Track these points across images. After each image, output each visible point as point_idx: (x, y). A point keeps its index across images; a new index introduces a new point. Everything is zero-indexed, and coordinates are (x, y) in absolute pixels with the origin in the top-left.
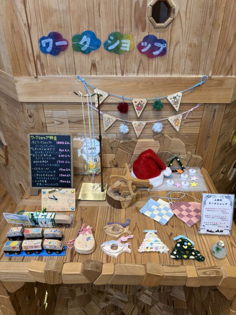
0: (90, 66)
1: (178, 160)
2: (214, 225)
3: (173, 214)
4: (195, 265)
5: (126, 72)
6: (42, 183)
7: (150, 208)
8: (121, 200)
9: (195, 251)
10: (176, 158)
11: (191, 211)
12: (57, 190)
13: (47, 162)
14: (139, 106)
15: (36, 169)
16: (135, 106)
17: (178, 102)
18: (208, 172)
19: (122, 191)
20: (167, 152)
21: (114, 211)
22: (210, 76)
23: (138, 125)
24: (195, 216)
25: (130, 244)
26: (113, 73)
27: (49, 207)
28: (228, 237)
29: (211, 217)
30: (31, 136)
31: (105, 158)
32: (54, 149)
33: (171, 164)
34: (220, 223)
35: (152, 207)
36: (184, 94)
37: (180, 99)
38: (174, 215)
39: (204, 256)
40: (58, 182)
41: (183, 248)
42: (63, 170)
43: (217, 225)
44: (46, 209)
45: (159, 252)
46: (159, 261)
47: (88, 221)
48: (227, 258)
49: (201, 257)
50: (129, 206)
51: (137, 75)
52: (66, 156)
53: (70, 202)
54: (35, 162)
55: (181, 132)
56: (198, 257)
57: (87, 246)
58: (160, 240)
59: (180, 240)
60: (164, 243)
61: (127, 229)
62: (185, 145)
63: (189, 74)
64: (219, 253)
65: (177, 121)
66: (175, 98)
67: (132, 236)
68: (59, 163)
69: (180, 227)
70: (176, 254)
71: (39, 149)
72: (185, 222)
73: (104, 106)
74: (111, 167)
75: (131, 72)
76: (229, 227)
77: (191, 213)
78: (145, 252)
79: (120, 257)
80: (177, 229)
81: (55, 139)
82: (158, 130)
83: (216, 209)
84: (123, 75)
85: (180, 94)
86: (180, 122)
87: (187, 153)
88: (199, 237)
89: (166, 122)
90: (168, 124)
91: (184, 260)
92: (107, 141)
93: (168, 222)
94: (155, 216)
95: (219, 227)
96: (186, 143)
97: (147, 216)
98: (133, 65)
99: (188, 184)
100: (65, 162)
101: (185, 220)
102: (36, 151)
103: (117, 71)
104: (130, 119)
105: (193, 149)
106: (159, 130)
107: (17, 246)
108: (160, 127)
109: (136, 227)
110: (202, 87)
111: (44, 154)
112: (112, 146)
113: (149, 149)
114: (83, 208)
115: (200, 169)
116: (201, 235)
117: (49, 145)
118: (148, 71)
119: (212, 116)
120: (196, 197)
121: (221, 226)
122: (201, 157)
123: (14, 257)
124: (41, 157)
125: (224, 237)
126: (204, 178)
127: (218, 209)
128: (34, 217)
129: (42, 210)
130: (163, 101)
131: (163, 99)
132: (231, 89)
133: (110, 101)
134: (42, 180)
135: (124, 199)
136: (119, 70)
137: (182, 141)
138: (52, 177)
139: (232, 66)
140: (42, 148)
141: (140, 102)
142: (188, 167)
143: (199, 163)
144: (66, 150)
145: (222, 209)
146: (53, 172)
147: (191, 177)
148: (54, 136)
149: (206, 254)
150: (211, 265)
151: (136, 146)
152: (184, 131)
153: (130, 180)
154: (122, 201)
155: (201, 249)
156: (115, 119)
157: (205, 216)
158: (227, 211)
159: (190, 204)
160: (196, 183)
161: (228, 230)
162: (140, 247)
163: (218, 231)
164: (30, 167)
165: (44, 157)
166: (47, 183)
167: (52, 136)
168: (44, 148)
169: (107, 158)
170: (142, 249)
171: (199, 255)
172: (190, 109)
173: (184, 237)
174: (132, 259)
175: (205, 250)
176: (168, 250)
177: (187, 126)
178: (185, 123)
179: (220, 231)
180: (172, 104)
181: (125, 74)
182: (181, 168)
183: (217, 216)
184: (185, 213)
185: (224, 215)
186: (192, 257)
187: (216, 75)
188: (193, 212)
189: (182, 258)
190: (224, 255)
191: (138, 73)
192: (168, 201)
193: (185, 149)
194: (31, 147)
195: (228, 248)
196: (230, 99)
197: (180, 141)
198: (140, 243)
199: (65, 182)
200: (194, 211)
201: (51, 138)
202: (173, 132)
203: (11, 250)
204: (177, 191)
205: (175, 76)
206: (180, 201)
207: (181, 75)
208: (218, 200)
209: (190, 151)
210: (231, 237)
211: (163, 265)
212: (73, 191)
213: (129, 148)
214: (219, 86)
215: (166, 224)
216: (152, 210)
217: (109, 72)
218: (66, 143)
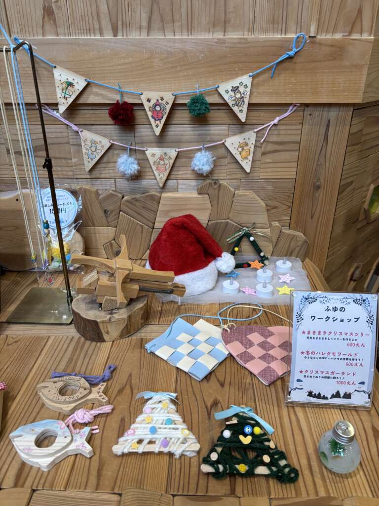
0: (40, 12)
1: (252, 239)
2: (325, 377)
3: (227, 353)
4: (269, 494)
5: (123, 27)
7: (175, 339)
8: (98, 320)
9: (271, 451)
10: (247, 235)
11: (273, 347)
14: (158, 108)
16: (147, 109)
17: (242, 98)
18: (321, 271)
19: (104, 296)
20: (228, 222)
21: (83, 346)
22: (312, 35)
23: (160, 159)
24: (281, 359)
25: (97, 431)
26: (94, 30)
28: (365, 413)
29: (319, 356)
31: (93, 235)
33: (236, 249)
34: (343, 373)
35: (177, 338)
36: (256, 80)
37: (248, 93)
38: (230, 355)
39: (297, 467)
41: (240, 442)
43: (334, 378)
45: (171, 454)
46: (164, 484)
48: (361, 473)
49: (287, 470)
50: (122, 336)
51: (148, 36)
55: (256, 174)
56: (281, 469)
58: (181, 420)
59: (234, 418)
60: (190, 429)
61: (99, 389)
62: (267, 205)
63: (266, 31)
64: (339, 460)
65: (245, 148)
66: (235, 89)
67: (107, 409)
69: (241, 387)
70: (218, 462)
72: (256, 372)
73: (82, 112)
75: (134, 27)
76: (366, 384)
77: (271, 352)
78: (130, 454)
79: (57, 470)
80: (232, 390)
82: (203, 168)
83: (330, 333)
84: (115, 35)
85: (246, 79)
86: (252, 150)
87: (271, 225)
88: (288, 411)
89: (222, 151)
90: (226, 157)
91: (239, 480)
92: (94, 195)
93: (210, 373)
94: (180, 357)
95: (340, 383)
96: (270, 203)
97: (161, 358)
98: (138, 11)
99: (270, 288)
101: (255, 367)
103: (103, 26)
104: (142, 143)
105: (285, 215)
106: (206, 168)
108: (207, 161)
109: (126, 385)
110: (295, 63)
112: (107, 208)
113: (188, 214)
115: (303, 262)
116: (293, 405)
118: (172, 24)
119: (323, 137)
120: (287, 316)
121: (346, 380)
122: (302, 235)
125: (354, 413)
126: (309, 276)
127: (335, 333)
130: (211, 99)
131: (209, 93)
132: (362, 66)
133: (92, 99)
135: (109, 316)
136: (106, 23)
137: (258, 196)
139: (360, 11)
141: (157, 100)
142: (275, 258)
143: (298, 248)
145: (346, 334)
147: (281, 276)
149: (304, 462)
150: (317, 493)
151: (160, 208)
152: (263, 174)
153: (123, 269)
154: (103, 322)
155: (292, 447)
156: (106, 143)
157: (303, 353)
158: (360, 340)
159: (272, 331)
160: (289, 287)
161: (364, 392)
162: (121, 440)
163: (337, 395)
169: (97, 235)
170: (125, 445)
171: (283, 463)
172: (273, 120)
173: (246, 410)
174: (91, 477)
175: (300, 449)
176: (197, 447)
177: (268, 160)
178: (264, 154)
179: (342, 395)
180: (231, 105)
181: (120, 33)
182: (260, 259)
183: (334, 354)
184: (256, 351)
185: (353, 350)
186: (262, 470)
187: (327, 32)
188: (278, 348)
189: (234, 474)
190: (353, 462)
191: (149, 29)
192: (218, 326)
193: (266, 216)
195: (365, 443)
196: (360, 93)
197: (254, 195)
198: (126, 428)
200: (279, 346)
202: (239, 176)
204: (246, 304)
205: (233, 36)
206: (249, 324)
207: (246, 33)
208: (335, 309)
209: (279, 221)
210: (373, 412)
211: (174, 496)
213: (144, 213)
214: (335, 59)
215: (206, 377)
216: (175, 344)
217: (85, 28)
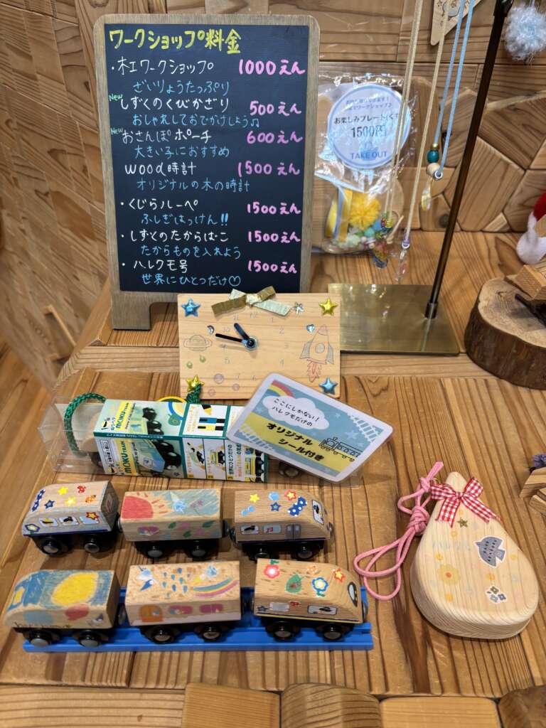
6: (165, 271)
12: (252, 298)
13: (189, 170)
15: (135, 204)
21: (520, 399)
27: (215, 378)
30: (112, 33)
32: (225, 103)
40: (240, 268)
42: (265, 210)
44: (200, 386)
47: (416, 445)
52: (282, 139)
53: (313, 355)
54: (131, 171)
57: (502, 597)
68: (245, 177)
71: (150, 104)
74: (421, 229)
81: (233, 50)
100: (275, 171)
102: (137, 112)
107: (93, 608)
111: (174, 129)
114: (371, 385)
117: (198, 79)
123: (73, 655)
124: (164, 144)
128: (159, 426)
129: (184, 392)
134: (165, 259)
138: (211, 246)
140: (164, 97)
144: (282, 109)
146: (217, 218)
148: (226, 29)
164: (109, 196)
165: (175, 145)
166: (186, 275)
167: (216, 27)
168: (175, 97)
194: (112, 91)
199: (274, 268)
201: (212, 39)
203: (61, 623)
212: (328, 307)
213: (522, 137)
218: (284, 70)
